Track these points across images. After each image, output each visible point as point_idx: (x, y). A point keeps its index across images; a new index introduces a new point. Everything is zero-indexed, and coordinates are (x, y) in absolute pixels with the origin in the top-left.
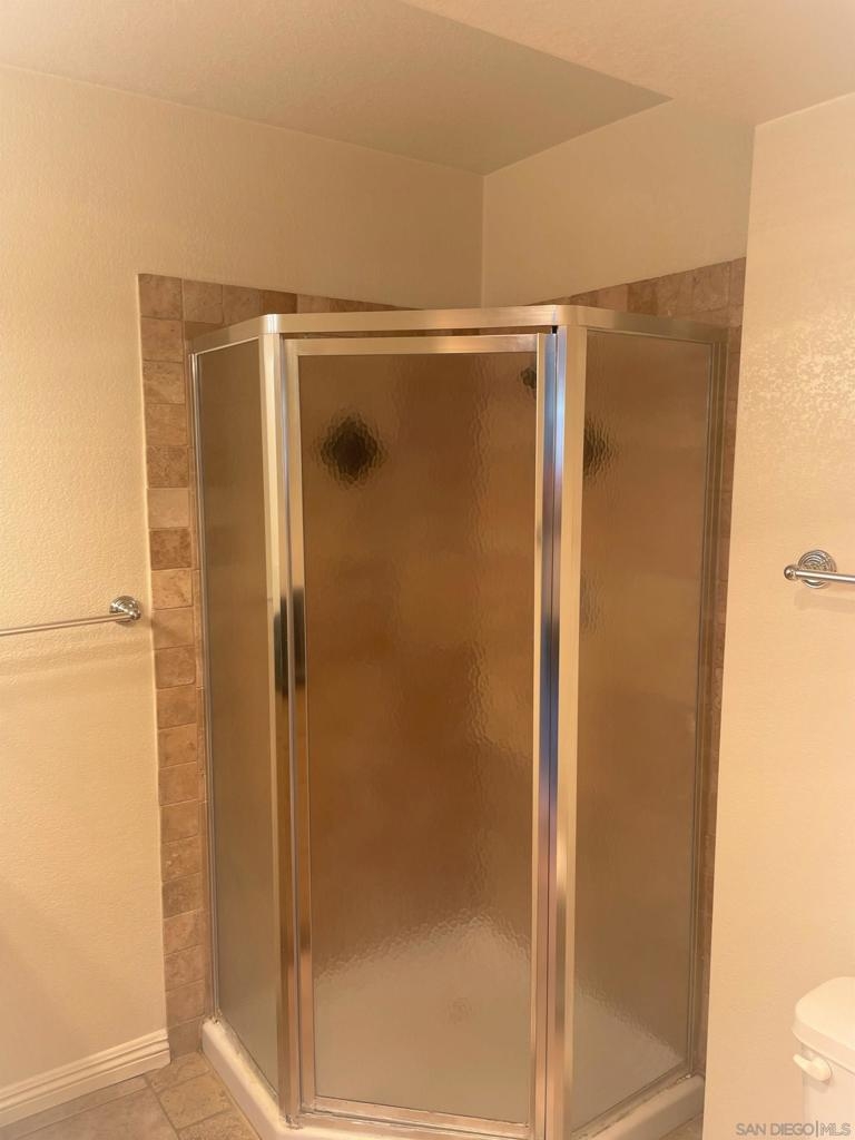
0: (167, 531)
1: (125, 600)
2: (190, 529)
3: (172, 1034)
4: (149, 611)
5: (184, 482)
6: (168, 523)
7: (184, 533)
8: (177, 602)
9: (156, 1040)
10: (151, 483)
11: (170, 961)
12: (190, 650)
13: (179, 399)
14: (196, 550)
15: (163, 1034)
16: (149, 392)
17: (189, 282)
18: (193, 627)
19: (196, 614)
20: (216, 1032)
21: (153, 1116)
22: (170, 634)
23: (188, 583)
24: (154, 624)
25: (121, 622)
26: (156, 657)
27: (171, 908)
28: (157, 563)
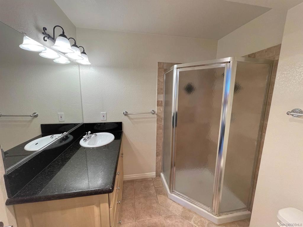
0: (159, 101)
1: (153, 111)
2: (163, 101)
3: (156, 173)
4: (156, 113)
5: (162, 93)
6: (160, 100)
7: (162, 101)
8: (160, 111)
9: (154, 174)
10: (158, 94)
11: (157, 163)
12: (162, 119)
13: (162, 81)
14: (163, 104)
15: (155, 173)
16: (158, 80)
17: (165, 63)
18: (162, 116)
19: (163, 113)
20: (162, 175)
21: (152, 184)
22: (159, 116)
23: (162, 109)
24: (157, 114)
25: (152, 114)
26: (157, 119)
27: (157, 156)
28: (158, 106)
